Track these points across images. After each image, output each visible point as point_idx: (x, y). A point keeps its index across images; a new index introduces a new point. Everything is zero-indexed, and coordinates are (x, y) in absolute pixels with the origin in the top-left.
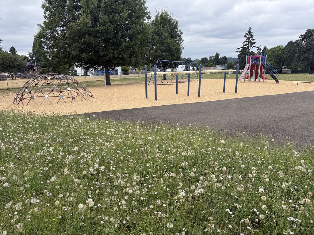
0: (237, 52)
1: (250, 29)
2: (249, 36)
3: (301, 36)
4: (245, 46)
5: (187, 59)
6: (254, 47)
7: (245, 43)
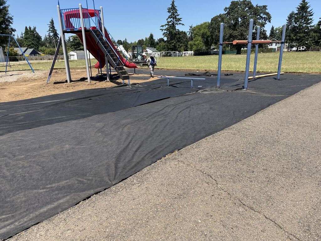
0: (162, 30)
1: (173, 3)
2: (173, 10)
3: (226, 9)
4: (170, 23)
5: (122, 41)
6: (180, 24)
7: (169, 20)
